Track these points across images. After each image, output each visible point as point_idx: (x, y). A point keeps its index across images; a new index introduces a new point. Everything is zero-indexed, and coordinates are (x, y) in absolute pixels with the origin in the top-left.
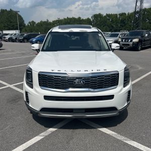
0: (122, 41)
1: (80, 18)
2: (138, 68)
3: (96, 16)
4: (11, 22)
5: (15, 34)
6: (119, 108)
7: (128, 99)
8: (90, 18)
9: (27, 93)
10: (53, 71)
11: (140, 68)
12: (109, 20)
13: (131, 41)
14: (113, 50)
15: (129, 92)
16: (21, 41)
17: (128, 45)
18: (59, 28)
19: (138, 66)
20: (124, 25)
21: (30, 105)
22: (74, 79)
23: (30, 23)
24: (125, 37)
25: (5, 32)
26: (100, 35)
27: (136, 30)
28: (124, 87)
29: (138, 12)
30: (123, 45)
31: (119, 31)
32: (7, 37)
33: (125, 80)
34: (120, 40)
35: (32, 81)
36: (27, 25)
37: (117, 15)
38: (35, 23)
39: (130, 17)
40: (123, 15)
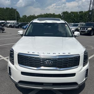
0: (81, 29)
1: (54, 14)
2: (91, 48)
3: (64, 13)
4: (12, 16)
5: (14, 23)
6: (79, 83)
7: (86, 75)
8: (61, 14)
9: (10, 68)
10: (28, 52)
11: (93, 48)
12: (73, 15)
13: (87, 29)
14: (75, 36)
15: (87, 70)
16: (17, 27)
17: (85, 32)
18: (38, 20)
19: (91, 47)
20: (82, 19)
21: (12, 77)
22: (45, 60)
23: (23, 16)
24: (82, 27)
25: (8, 21)
26: (66, 25)
27: (89, 22)
28: (83, 66)
29: (91, 11)
30: (81, 31)
31: (79, 22)
32: (9, 25)
33: (84, 61)
34: (79, 28)
35: (13, 59)
36: (21, 17)
37: (77, 12)
38: (26, 16)
39: (86, 14)
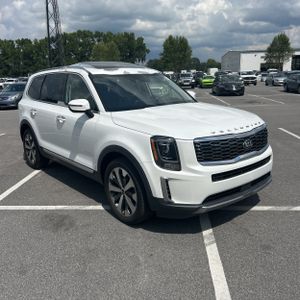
20: (31, 63)
29: (53, 39)
37: (11, 42)
39: (40, 49)
40: (24, 42)
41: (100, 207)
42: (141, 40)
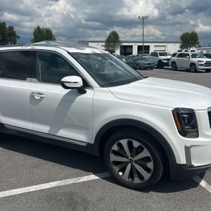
41: (93, 177)
42: (11, 28)
